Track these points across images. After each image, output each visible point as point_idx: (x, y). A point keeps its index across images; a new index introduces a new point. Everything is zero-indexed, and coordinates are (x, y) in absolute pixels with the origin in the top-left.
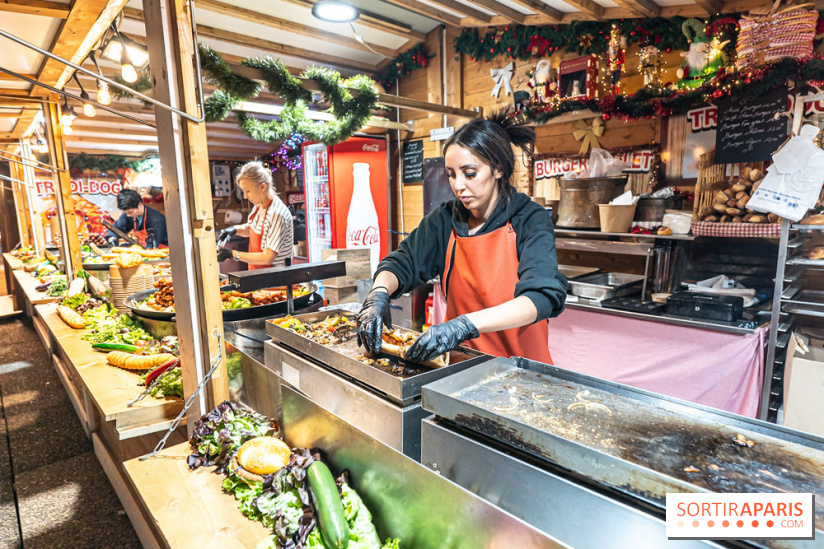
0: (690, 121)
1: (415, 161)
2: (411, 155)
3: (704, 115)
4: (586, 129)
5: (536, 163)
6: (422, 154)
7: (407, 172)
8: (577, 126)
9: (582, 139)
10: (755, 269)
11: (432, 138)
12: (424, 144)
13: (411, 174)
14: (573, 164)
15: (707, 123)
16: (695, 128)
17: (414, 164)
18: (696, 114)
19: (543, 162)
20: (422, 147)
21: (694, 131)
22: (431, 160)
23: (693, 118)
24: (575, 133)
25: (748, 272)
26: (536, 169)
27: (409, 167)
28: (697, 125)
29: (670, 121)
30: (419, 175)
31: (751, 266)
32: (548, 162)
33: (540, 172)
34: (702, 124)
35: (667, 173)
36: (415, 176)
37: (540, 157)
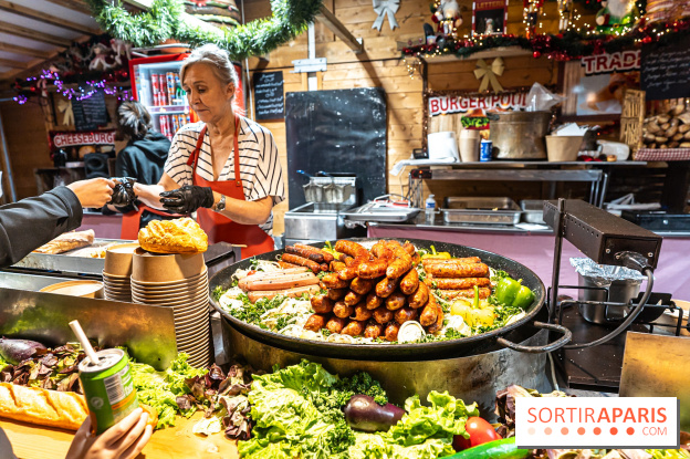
0: (583, 66)
1: (272, 94)
2: (266, 88)
3: (595, 62)
4: (486, 69)
5: (431, 99)
6: (282, 86)
7: (261, 107)
8: (478, 64)
9: (481, 79)
10: (641, 188)
11: (297, 70)
12: (284, 76)
13: (268, 109)
14: (471, 101)
15: (598, 68)
16: (587, 72)
17: (273, 98)
18: (590, 61)
19: (438, 99)
20: (282, 79)
21: (587, 75)
22: (296, 94)
23: (587, 63)
24: (476, 72)
25: (637, 190)
26: (430, 106)
27: (262, 101)
28: (590, 69)
29: (567, 65)
30: (280, 111)
31: (638, 186)
32: (444, 99)
33: (435, 108)
34: (594, 69)
35: (563, 111)
36: (274, 111)
37: (435, 94)
